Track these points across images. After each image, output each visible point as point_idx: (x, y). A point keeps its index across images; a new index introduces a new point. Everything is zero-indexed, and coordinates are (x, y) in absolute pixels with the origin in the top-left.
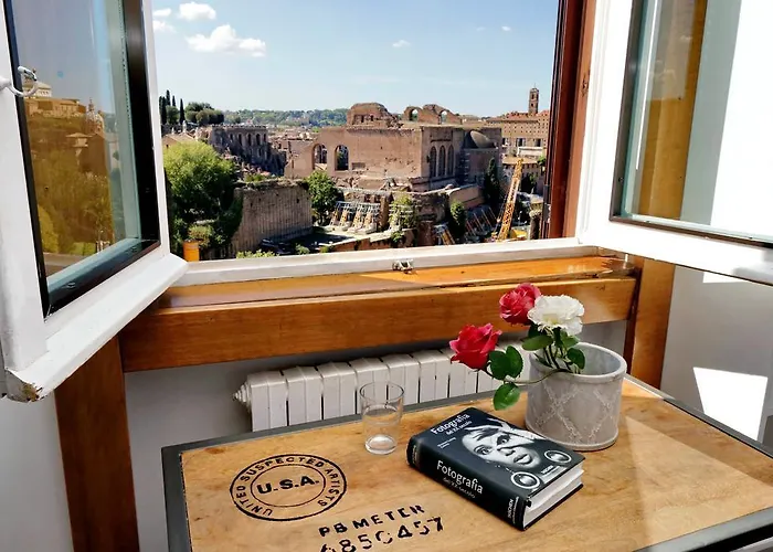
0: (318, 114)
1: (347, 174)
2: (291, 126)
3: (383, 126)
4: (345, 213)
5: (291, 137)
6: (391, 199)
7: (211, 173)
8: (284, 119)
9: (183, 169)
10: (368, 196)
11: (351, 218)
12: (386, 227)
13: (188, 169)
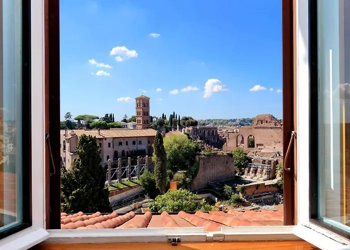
0: (244, 120)
1: (254, 150)
2: (231, 126)
4: (252, 169)
5: (229, 131)
6: (277, 162)
7: (185, 149)
8: (227, 123)
9: (173, 147)
10: (264, 161)
11: (255, 171)
12: (274, 177)
13: (175, 146)
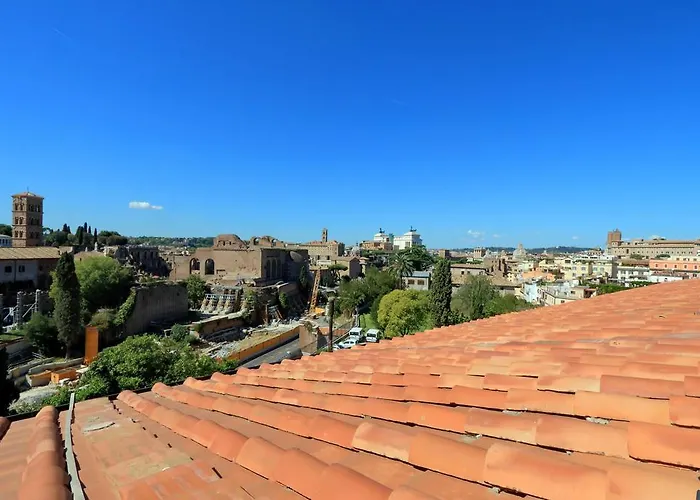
1: (214, 277)
3: (238, 248)
4: (211, 302)
6: (242, 291)
7: (114, 277)
10: (227, 290)
11: (215, 304)
12: (239, 309)
13: (96, 274)
